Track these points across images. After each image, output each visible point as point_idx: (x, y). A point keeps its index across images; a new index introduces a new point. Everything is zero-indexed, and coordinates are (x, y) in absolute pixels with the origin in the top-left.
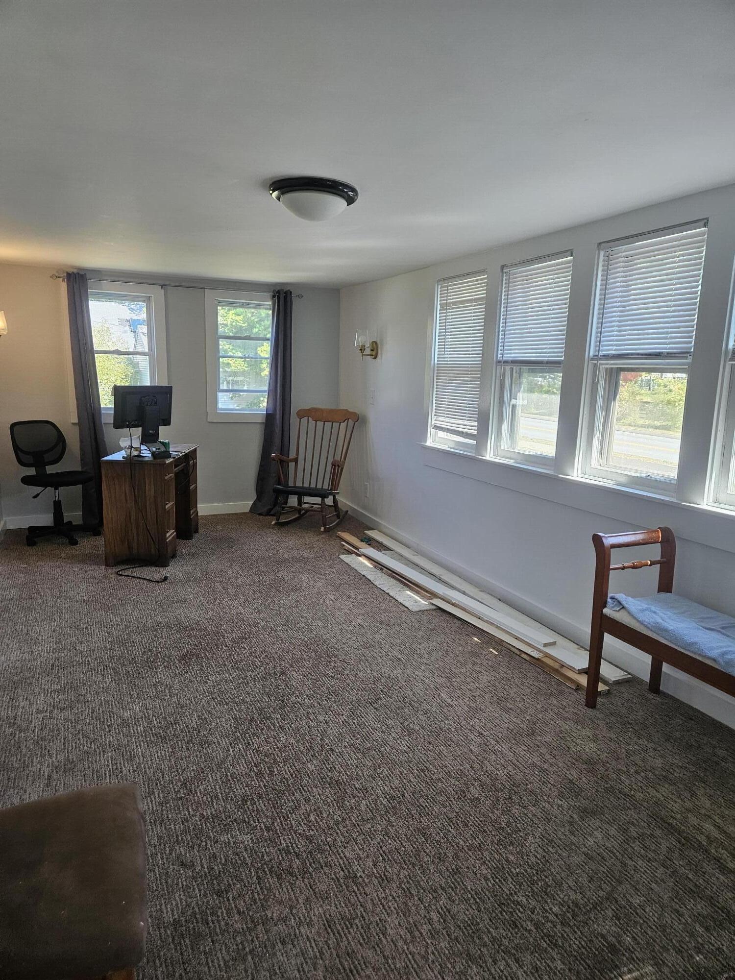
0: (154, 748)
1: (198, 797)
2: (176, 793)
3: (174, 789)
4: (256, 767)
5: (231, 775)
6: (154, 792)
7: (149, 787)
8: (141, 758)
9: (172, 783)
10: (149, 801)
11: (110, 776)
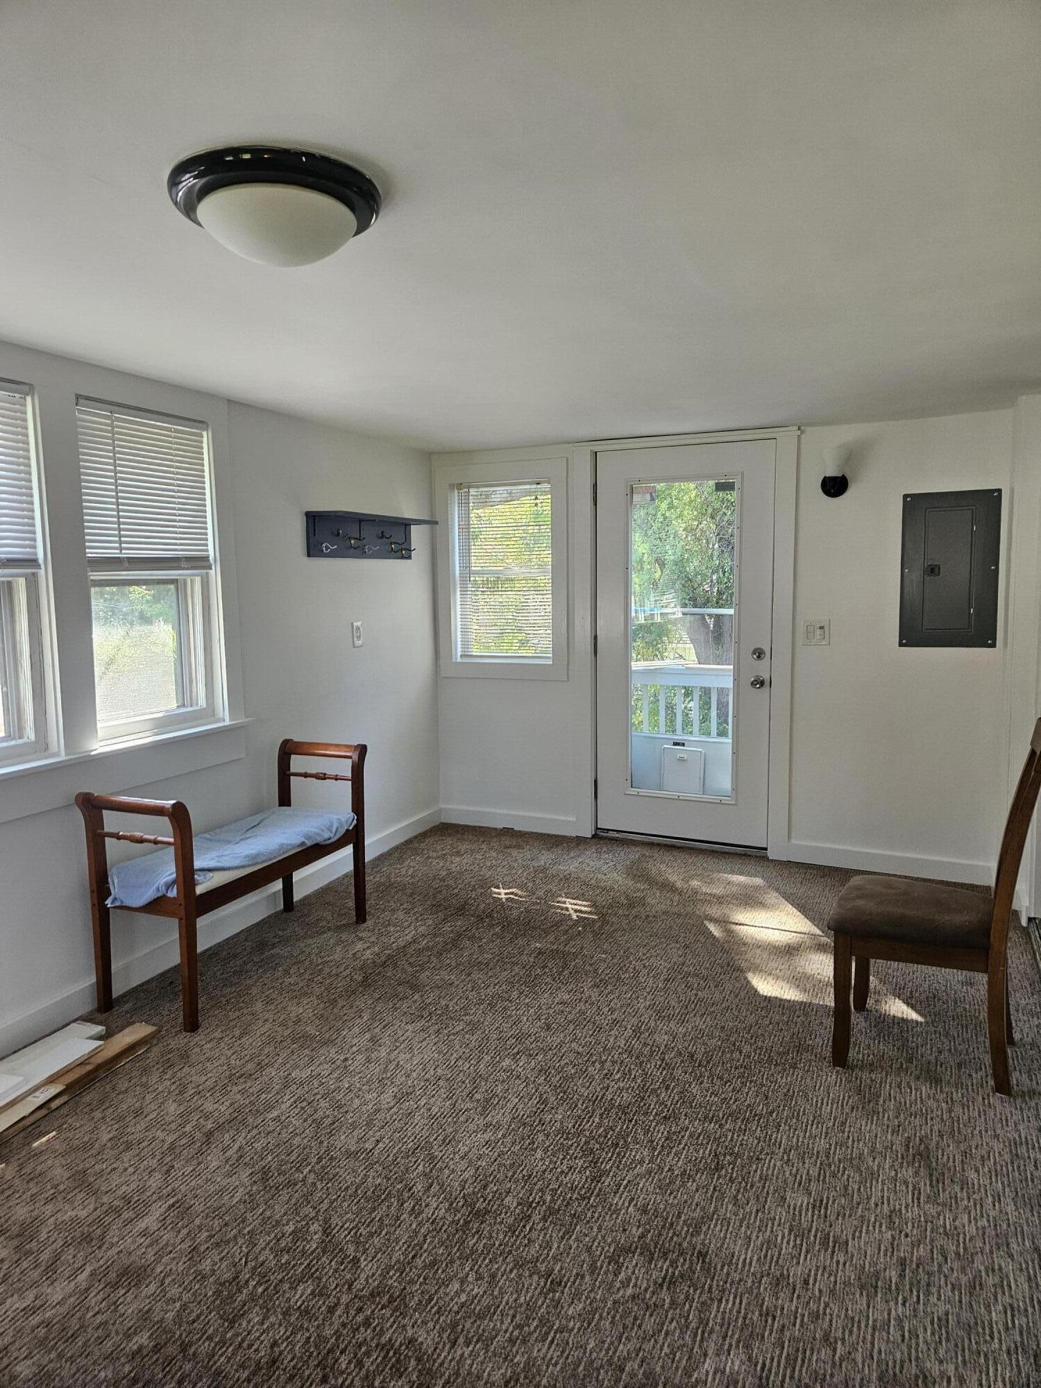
0: (726, 1245)
1: (712, 1146)
2: (734, 1163)
3: (733, 1169)
4: (618, 1144)
5: (654, 1149)
6: (761, 1177)
7: (764, 1187)
8: (754, 1237)
9: (731, 1177)
10: (771, 1169)
11: (810, 1231)
